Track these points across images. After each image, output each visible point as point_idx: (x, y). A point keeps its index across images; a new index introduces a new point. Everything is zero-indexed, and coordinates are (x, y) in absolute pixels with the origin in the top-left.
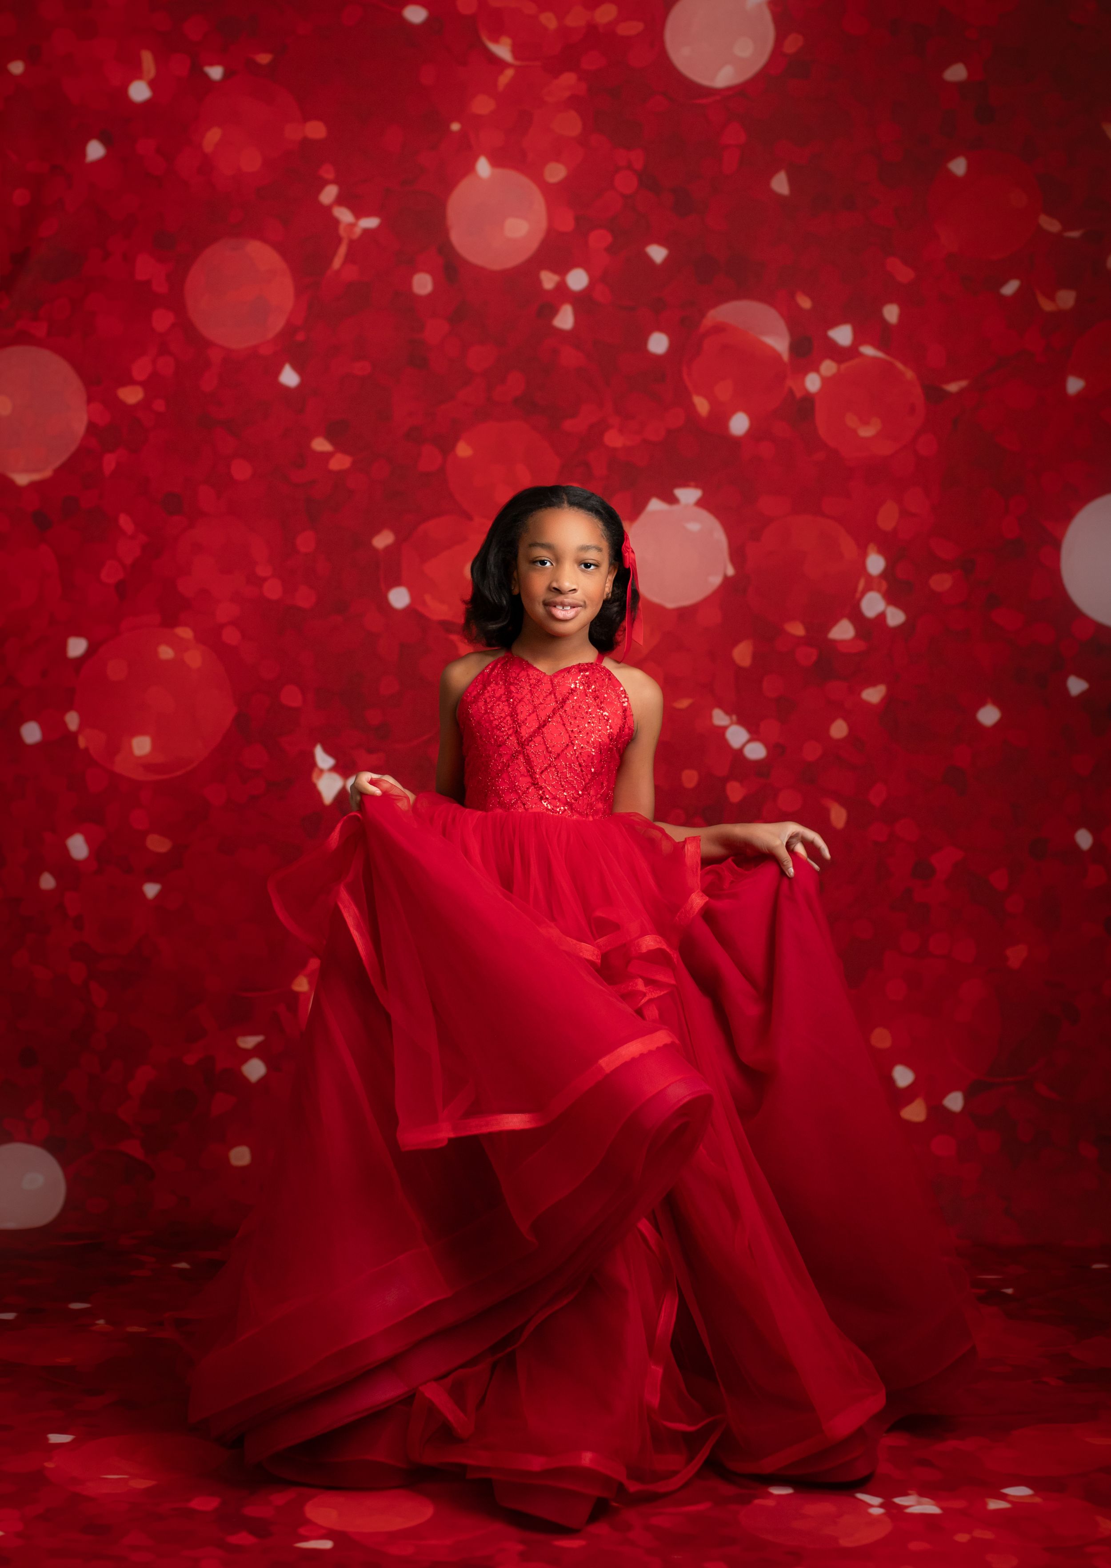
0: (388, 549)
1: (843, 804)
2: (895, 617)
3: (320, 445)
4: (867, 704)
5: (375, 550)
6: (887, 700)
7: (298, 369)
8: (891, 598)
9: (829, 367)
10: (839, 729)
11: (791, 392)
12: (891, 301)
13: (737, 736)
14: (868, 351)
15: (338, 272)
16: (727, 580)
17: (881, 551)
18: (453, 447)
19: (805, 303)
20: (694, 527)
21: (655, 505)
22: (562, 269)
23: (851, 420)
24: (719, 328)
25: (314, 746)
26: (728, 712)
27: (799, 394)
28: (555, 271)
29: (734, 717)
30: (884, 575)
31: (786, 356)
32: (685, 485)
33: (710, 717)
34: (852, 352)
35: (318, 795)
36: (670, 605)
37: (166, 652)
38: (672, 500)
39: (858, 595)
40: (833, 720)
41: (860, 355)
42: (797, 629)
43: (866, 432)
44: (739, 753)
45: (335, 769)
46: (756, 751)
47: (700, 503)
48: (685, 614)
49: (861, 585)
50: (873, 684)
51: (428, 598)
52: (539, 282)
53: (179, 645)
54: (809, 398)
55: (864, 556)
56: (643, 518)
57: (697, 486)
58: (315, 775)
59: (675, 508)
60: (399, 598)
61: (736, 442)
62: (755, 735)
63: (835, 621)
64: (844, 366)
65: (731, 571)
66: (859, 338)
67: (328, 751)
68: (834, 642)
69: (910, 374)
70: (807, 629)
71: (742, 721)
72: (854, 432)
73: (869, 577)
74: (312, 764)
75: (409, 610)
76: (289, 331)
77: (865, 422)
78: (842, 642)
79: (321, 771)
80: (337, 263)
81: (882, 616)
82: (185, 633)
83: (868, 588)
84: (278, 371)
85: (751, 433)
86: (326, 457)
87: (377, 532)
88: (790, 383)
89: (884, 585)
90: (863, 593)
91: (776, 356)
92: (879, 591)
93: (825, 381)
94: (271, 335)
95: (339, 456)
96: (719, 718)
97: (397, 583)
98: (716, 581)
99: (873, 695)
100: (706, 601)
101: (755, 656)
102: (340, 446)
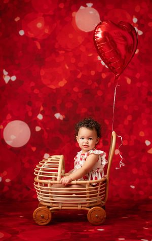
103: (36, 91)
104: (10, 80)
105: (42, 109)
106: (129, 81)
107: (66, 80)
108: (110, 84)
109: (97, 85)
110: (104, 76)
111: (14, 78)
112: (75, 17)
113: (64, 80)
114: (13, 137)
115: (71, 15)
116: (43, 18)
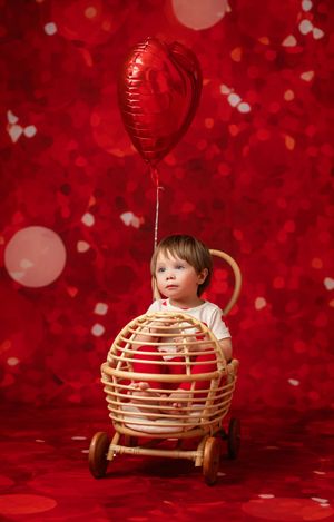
1: (292, 136)
2: (318, 34)
4: (305, 82)
6: (315, 79)
8: (316, 24)
10: (289, 95)
13: (234, 100)
16: (227, 14)
25: (7, 110)
26: (229, 87)
29: (232, 90)
30: (312, 11)
33: (219, 90)
35: (9, 138)
36: (196, 29)
39: (297, 22)
40: (286, 90)
42: (265, 41)
44: (235, 110)
45: (18, 123)
46: (245, 108)
48: (205, 33)
49: (299, 16)
50: (306, 71)
51: (66, 28)
58: (8, 129)
60: (51, 29)
62: (244, 99)
63: (286, 37)
65: (229, 10)
67: (15, 114)
68: (285, 48)
70: (270, 40)
71: (237, 92)
73: (303, 12)
74: (6, 121)
75: (56, 35)
78: (290, 48)
79: (11, 125)
81: (311, 34)
83: (304, 18)
89: (312, 17)
90: (300, 21)
92: (309, 19)
96: (224, 90)
97: (49, 21)
98: (221, 15)
99: (307, 76)
100: (216, 26)
101: (243, 56)
103: (80, 162)
104: (23, 136)
105: (92, 202)
106: (290, 143)
108: (246, 149)
109: (218, 151)
110: (234, 130)
111: (31, 131)
114: (26, 264)
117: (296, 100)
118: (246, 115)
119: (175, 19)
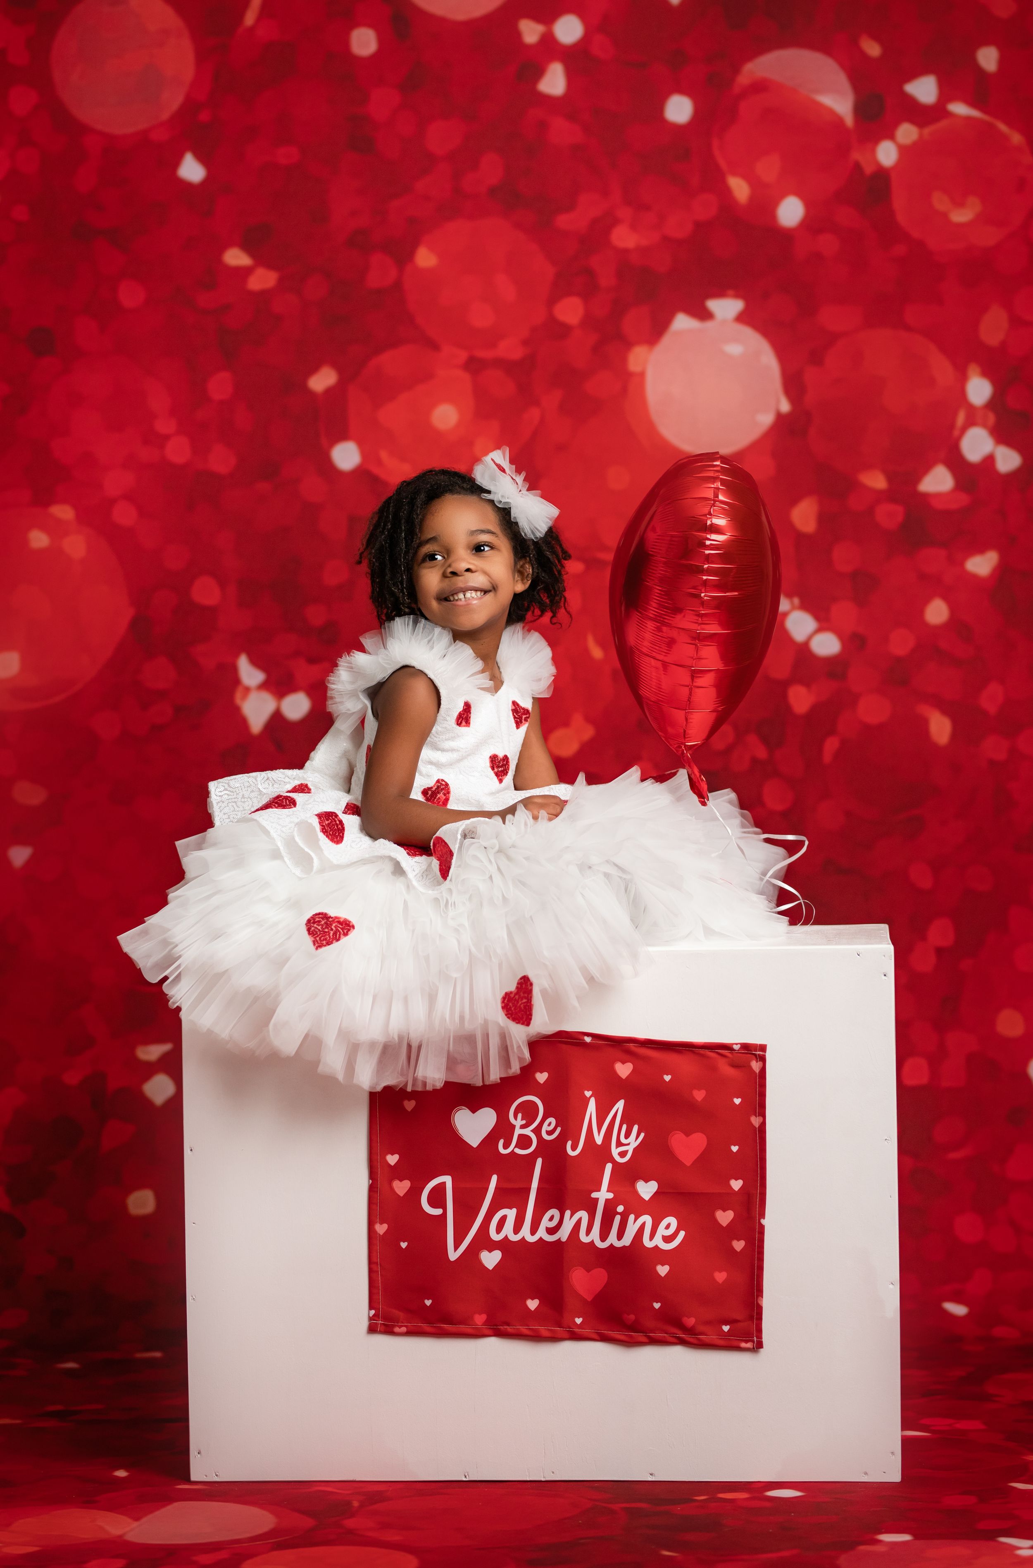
0: (328, 391)
1: (945, 712)
2: (1008, 461)
3: (236, 258)
4: (974, 577)
5: (311, 394)
6: (1001, 570)
7: (201, 158)
8: (1001, 436)
9: (907, 133)
10: (937, 612)
11: (857, 166)
12: (987, 43)
13: (801, 625)
14: (959, 109)
15: (252, 29)
16: (780, 418)
17: (986, 373)
18: (410, 255)
19: (873, 49)
20: (734, 349)
21: (682, 322)
22: (548, 17)
23: (940, 201)
24: (760, 86)
25: (237, 656)
27: (868, 170)
28: (537, 18)
29: (796, 601)
30: (991, 405)
31: (849, 120)
32: (720, 294)
34: (937, 112)
35: (243, 722)
37: (39, 539)
38: (705, 315)
39: (956, 433)
40: (927, 601)
41: (948, 114)
42: (877, 481)
43: (961, 216)
44: (804, 649)
45: (264, 686)
46: (827, 645)
47: (741, 318)
49: (961, 418)
50: (980, 549)
51: (384, 455)
52: (518, 35)
53: (56, 529)
54: (882, 173)
55: (963, 378)
56: (667, 340)
57: (737, 296)
58: (238, 695)
59: (709, 325)
60: (346, 456)
61: (786, 236)
62: (824, 623)
63: (927, 468)
64: (927, 131)
65: (785, 406)
66: (946, 94)
67: (256, 662)
68: (926, 496)
69: (1016, 138)
70: (890, 479)
71: (807, 605)
72: (945, 216)
73: (971, 409)
74: (236, 681)
75: (360, 472)
76: (189, 106)
77: (959, 204)
78: (938, 495)
79: (247, 690)
80: (250, 19)
81: (990, 460)
82: (64, 512)
83: (971, 422)
84: (177, 162)
85: (806, 224)
86: (243, 273)
87: (314, 369)
88: (856, 156)
89: (991, 418)
90: (964, 430)
91: (838, 122)
92: (984, 426)
93: (903, 150)
94: (165, 116)
95: (261, 272)
97: (343, 437)
98: (766, 419)
99: (981, 565)
100: (755, 447)
101: (823, 519)
102: (261, 260)
104: (277, 717)
106: (941, 728)
107: (588, 719)
108: (831, 745)
109: (761, 753)
110: (801, 699)
111: (297, 706)
112: (642, 375)
113: (578, 719)
115: (624, 360)
116: (465, 377)
117: (954, 623)
118: (830, 661)
119: (651, 428)
